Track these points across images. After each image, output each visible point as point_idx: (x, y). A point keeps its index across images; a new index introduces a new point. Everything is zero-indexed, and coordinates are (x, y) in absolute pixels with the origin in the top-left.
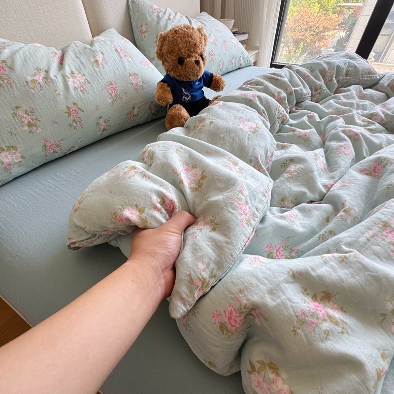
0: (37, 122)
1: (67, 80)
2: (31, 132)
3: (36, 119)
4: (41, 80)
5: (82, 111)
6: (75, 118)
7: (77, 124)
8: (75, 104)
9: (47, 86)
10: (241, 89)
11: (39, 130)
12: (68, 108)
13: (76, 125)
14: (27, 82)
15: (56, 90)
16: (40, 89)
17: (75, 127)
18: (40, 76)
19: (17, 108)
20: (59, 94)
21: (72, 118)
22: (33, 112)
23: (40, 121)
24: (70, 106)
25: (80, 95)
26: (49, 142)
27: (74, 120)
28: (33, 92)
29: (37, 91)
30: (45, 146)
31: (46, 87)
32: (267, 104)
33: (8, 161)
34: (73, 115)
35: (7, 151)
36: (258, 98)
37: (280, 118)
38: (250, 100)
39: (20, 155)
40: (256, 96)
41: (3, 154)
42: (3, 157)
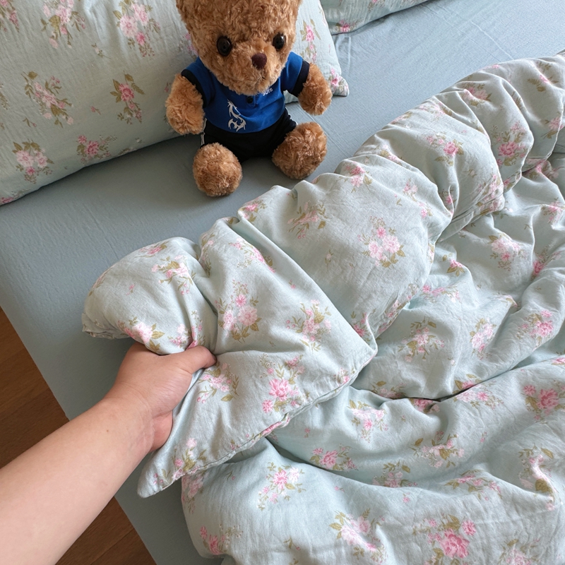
0: (66, 107)
1: (116, 20)
2: (57, 122)
3: (64, 101)
4: (67, 19)
5: (141, 92)
6: (129, 104)
7: (131, 115)
8: (128, 77)
9: (78, 33)
11: (70, 121)
12: (117, 84)
13: (129, 116)
14: (43, 22)
15: (95, 46)
16: (66, 40)
17: (128, 120)
18: (66, 6)
19: (32, 75)
20: (100, 55)
22: (58, 88)
23: (70, 105)
24: (120, 82)
25: (138, 59)
26: (88, 142)
27: (127, 108)
28: (56, 46)
29: (62, 45)
30: (81, 147)
31: (76, 36)
32: (471, 171)
33: (28, 165)
34: (125, 100)
35: (25, 150)
36: (457, 157)
37: (482, 204)
38: (439, 159)
39: (45, 158)
40: (457, 150)
41: (20, 155)
42: (21, 158)
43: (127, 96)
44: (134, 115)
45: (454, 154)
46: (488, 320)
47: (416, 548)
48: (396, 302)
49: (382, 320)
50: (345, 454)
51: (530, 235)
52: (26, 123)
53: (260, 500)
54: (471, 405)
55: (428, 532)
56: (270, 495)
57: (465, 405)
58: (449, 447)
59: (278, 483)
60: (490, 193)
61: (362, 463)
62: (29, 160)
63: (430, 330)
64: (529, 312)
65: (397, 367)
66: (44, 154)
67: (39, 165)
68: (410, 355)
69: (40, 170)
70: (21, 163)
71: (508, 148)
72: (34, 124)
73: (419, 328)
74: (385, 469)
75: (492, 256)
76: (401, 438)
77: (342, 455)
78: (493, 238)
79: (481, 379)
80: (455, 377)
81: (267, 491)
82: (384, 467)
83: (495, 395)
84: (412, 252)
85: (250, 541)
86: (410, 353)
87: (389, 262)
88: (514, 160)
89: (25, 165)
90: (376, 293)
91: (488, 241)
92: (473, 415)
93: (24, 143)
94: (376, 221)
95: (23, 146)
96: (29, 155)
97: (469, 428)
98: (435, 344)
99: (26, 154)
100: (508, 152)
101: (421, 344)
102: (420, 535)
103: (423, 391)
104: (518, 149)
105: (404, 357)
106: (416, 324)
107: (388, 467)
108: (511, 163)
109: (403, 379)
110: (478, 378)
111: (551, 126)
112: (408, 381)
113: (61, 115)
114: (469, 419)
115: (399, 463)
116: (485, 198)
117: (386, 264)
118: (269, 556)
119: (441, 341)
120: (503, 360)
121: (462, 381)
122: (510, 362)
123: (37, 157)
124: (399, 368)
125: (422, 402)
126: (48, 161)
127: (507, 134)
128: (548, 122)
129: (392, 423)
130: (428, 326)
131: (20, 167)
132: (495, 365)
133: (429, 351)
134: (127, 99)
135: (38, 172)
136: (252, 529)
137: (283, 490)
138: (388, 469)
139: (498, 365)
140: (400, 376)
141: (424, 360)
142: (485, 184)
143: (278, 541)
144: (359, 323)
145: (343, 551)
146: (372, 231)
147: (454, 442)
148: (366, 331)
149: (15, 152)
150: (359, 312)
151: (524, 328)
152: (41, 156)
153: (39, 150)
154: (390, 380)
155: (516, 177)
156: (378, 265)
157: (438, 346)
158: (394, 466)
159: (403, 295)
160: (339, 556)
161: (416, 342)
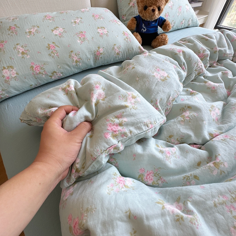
2: (23, 57)
5: (58, 47)
8: (53, 43)
10: (176, 44)
11: (29, 57)
12: (49, 45)
13: (53, 55)
15: (42, 36)
17: (53, 57)
21: (51, 50)
22: (26, 47)
23: (29, 51)
32: (189, 58)
36: (182, 53)
37: (197, 70)
38: (176, 54)
39: (15, 72)
40: (182, 51)
42: (5, 72)
43: (52, 48)
45: (181, 52)
46: (216, 106)
47: (220, 217)
48: (171, 97)
49: (165, 106)
50: (158, 175)
51: (221, 80)
52: (10, 59)
53: (108, 190)
54: (222, 141)
55: (224, 204)
56: (115, 188)
57: (218, 141)
58: (218, 161)
59: (119, 183)
60: (199, 66)
61: (169, 178)
62: (8, 73)
63: (189, 110)
64: (233, 103)
65: (177, 127)
66: (15, 70)
67: (12, 75)
68: (182, 121)
69: (12, 78)
70: (4, 75)
71: (201, 55)
72: (13, 59)
73: (184, 111)
74: (183, 179)
75: (207, 88)
76: (188, 161)
77: (157, 175)
78: (206, 82)
79: (222, 132)
80: (208, 132)
81: (112, 185)
82: (183, 178)
83: (232, 135)
84: (173, 77)
85: (101, 214)
86: (182, 120)
87: (164, 80)
88: (204, 58)
89: (6, 75)
90: (160, 92)
91: (204, 83)
92: (225, 145)
93: (7, 66)
94: (155, 67)
95: (6, 68)
96: (9, 71)
97: (226, 150)
98: (194, 115)
99: (7, 71)
100: (201, 56)
101: (187, 115)
102: (220, 207)
103: (194, 139)
104: (205, 54)
105: (180, 122)
106: (182, 109)
107: (185, 178)
108: (204, 59)
109: (182, 133)
110: (220, 131)
111: (214, 50)
112: (184, 134)
113: (25, 54)
114: (223, 146)
115: (191, 174)
116: (198, 68)
117: (163, 80)
118: (115, 224)
119: (196, 113)
120: (230, 122)
121: (212, 133)
122: (233, 123)
123: (11, 72)
124: (178, 128)
125: (195, 146)
126: (17, 74)
127: (199, 51)
128: (213, 49)
129: (181, 155)
130: (188, 108)
132: (226, 125)
133: (191, 118)
135: (11, 79)
136: (102, 206)
137: (122, 187)
138: (186, 179)
139: (228, 124)
140: (180, 131)
141: (190, 123)
142: (196, 63)
143: (121, 212)
144: (155, 105)
145: (168, 219)
146: (155, 69)
147: (220, 158)
148: (159, 108)
149: (2, 70)
150: (154, 100)
151: (234, 109)
153: (13, 69)
154: (175, 134)
155: (207, 64)
156: (159, 80)
157: (195, 115)
158: (189, 177)
159: (173, 95)
160: (166, 223)
161: (184, 115)
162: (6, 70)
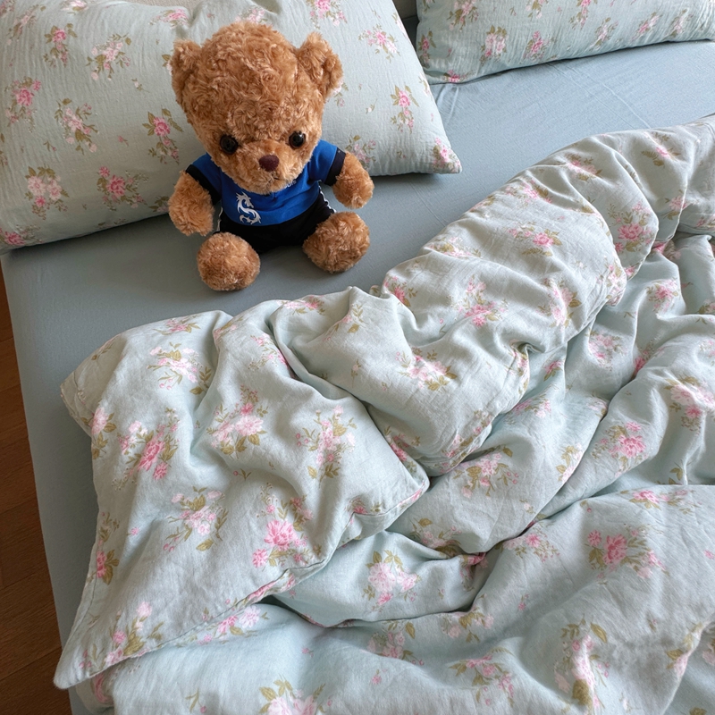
0: (92, 133)
2: (79, 148)
3: (91, 127)
5: (178, 128)
7: (166, 152)
8: (165, 112)
12: (151, 117)
13: (163, 153)
17: (162, 158)
19: (66, 102)
20: (139, 88)
21: (156, 138)
22: (88, 114)
23: (96, 131)
24: (156, 116)
26: (111, 176)
27: (160, 144)
30: (102, 180)
33: (39, 194)
34: (159, 134)
35: (38, 176)
39: (59, 188)
41: (32, 181)
42: (32, 185)
43: (161, 130)
44: (170, 153)
51: (632, 325)
52: (46, 147)
62: (41, 188)
66: (59, 183)
67: (51, 196)
69: (52, 202)
70: (32, 191)
72: (54, 148)
83: (550, 540)
89: (35, 192)
93: (39, 168)
95: (38, 172)
96: (42, 182)
99: (39, 181)
111: (672, 206)
113: (84, 140)
123: (50, 186)
126: (63, 193)
127: (629, 215)
128: (667, 200)
131: (29, 195)
134: (162, 133)
135: (49, 204)
149: (27, 177)
152: (55, 184)
153: (54, 178)
162: (35, 178)
